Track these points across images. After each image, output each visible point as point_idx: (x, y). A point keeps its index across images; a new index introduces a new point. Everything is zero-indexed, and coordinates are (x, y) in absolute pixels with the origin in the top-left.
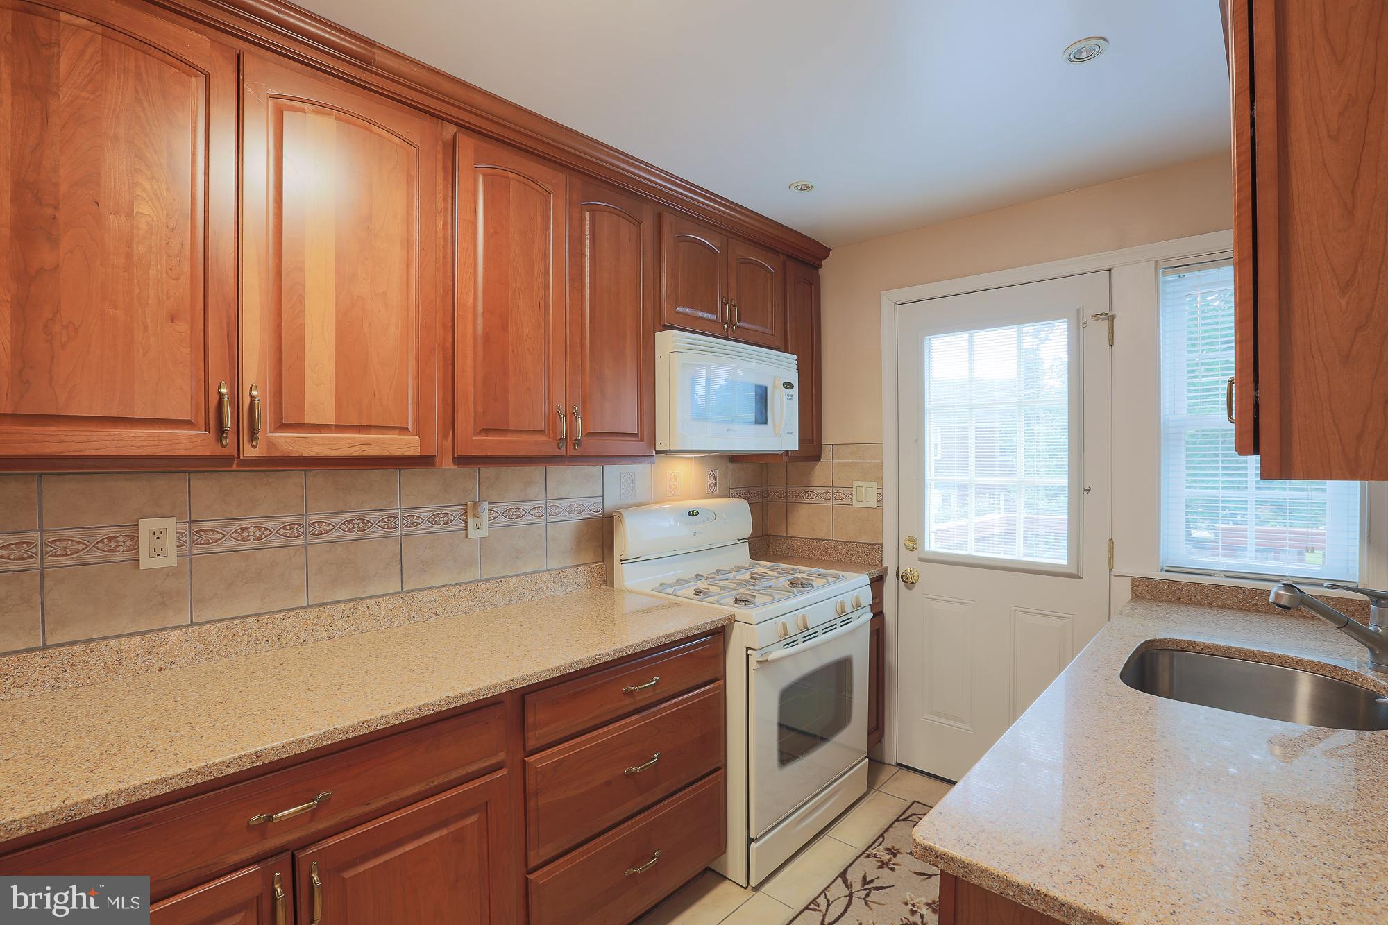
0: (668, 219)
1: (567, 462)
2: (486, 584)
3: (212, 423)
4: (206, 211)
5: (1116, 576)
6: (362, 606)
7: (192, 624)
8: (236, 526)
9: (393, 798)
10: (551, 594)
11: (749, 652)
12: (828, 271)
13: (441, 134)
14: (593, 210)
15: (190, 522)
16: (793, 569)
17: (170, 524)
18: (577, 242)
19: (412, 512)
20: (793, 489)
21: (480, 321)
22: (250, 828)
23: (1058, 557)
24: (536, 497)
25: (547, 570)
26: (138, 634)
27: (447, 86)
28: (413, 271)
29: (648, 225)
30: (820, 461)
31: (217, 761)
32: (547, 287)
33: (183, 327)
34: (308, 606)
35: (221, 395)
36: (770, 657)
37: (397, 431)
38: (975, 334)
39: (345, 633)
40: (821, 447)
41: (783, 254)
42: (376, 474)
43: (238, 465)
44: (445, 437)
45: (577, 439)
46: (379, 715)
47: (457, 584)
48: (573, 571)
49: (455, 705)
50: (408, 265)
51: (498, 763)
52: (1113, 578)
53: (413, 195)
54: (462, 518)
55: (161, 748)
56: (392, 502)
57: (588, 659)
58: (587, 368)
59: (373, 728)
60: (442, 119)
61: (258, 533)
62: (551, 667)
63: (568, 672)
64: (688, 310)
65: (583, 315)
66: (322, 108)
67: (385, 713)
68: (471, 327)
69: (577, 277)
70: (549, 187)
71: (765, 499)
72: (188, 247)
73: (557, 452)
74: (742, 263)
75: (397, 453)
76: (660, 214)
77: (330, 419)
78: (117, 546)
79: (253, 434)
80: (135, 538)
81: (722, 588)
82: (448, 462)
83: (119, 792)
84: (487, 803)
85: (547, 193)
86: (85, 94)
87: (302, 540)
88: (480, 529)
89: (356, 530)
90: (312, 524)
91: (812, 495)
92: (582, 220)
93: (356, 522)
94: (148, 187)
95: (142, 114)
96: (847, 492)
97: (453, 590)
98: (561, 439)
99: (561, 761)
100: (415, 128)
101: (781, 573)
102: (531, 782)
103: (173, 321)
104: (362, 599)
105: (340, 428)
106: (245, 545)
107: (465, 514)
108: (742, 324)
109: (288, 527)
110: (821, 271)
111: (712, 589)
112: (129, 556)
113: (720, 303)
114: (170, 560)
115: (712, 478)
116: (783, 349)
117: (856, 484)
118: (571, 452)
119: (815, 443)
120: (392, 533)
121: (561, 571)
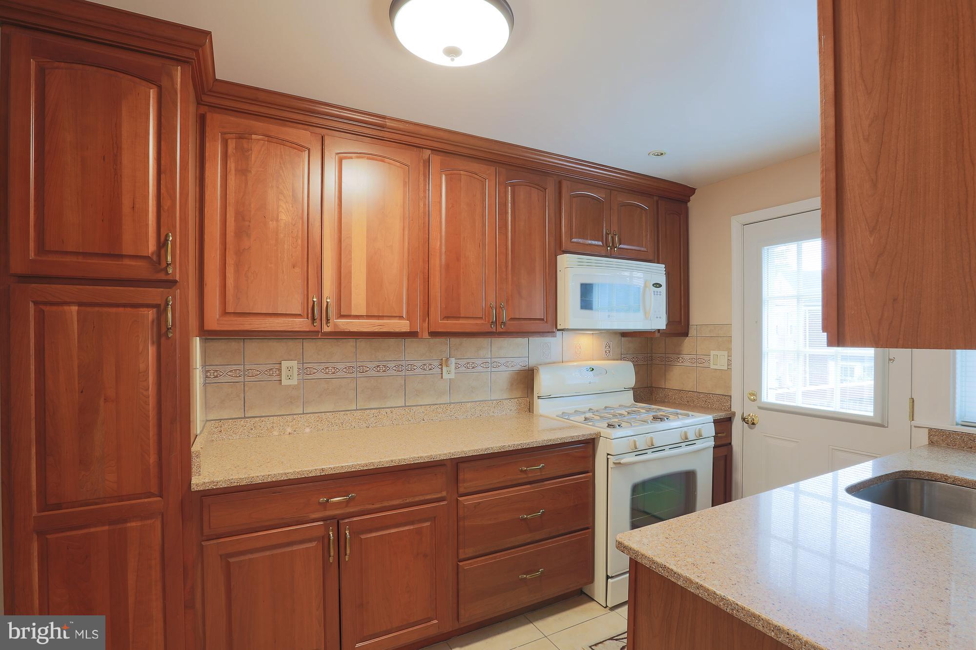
0: (565, 185)
1: (497, 336)
2: (452, 406)
3: (310, 315)
4: (308, 214)
5: (915, 427)
6: (383, 412)
7: (303, 414)
8: (323, 366)
9: (386, 504)
10: (492, 414)
11: (609, 456)
12: (694, 204)
13: (422, 156)
14: (513, 186)
15: (303, 363)
16: (658, 409)
17: (294, 363)
18: (503, 205)
19: (411, 362)
20: (669, 355)
21: (443, 257)
22: (320, 503)
23: (867, 410)
24: (484, 356)
25: (491, 400)
26: (280, 415)
27: (424, 131)
28: (406, 232)
29: (551, 191)
30: (688, 336)
31: (306, 469)
32: (484, 234)
33: (297, 270)
34: (357, 410)
35: (314, 302)
36: (622, 461)
37: (398, 318)
38: (803, 244)
39: (374, 425)
40: (688, 327)
41: (656, 196)
42: (392, 341)
43: (321, 336)
44: (424, 321)
45: (502, 322)
46: (378, 461)
47: (436, 404)
48: (507, 401)
49: (418, 462)
50: (404, 230)
51: (442, 497)
52: (913, 428)
53: (406, 192)
54: (439, 367)
55: (285, 462)
56: (400, 356)
57: (496, 447)
58: (510, 280)
59: (376, 466)
60: (423, 148)
61: (333, 370)
62: (473, 449)
63: (484, 453)
64: (580, 241)
65: (507, 249)
66: (360, 155)
67: (381, 460)
68: (437, 262)
69: (503, 226)
70: (484, 176)
71: (650, 362)
72: (300, 233)
73: (490, 330)
74: (621, 206)
75: (397, 330)
76: (560, 181)
77: (363, 312)
78: (273, 373)
79: (328, 320)
80: (280, 370)
81: (601, 417)
82: (426, 335)
83: (269, 475)
84: (435, 517)
85: (483, 180)
86: (261, 169)
87: (354, 375)
88: (450, 373)
89: (381, 371)
90: (359, 367)
91: (682, 360)
92: (506, 192)
93: (381, 367)
94: (284, 206)
95: (282, 174)
96: (706, 358)
97: (433, 407)
98: (492, 322)
99: (479, 503)
100: (407, 156)
101: (648, 411)
102: (461, 512)
103: (294, 268)
104: (384, 408)
105: (368, 317)
106: (327, 376)
107: (441, 365)
108: (621, 246)
109: (347, 368)
110: (689, 204)
111: (596, 417)
112: (277, 378)
113: (604, 233)
114: (294, 382)
115: (608, 347)
116: (656, 260)
117: (712, 353)
118: (499, 330)
119: (683, 324)
120: (400, 373)
121: (499, 401)
